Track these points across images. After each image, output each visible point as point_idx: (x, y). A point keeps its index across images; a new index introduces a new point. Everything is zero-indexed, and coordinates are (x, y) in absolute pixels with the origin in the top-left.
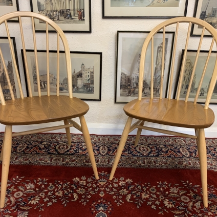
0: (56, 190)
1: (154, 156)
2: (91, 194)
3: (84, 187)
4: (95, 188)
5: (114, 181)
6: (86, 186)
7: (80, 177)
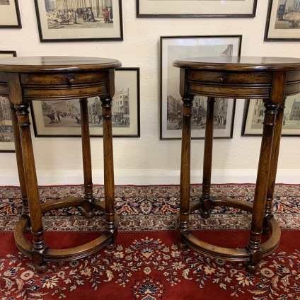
0: (81, 267)
4: (137, 262)
5: (164, 250)
6: (124, 259)
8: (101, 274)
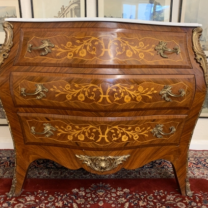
0: (56, 201)
1: (148, 167)
2: (90, 204)
3: (84, 197)
4: (94, 198)
5: (112, 191)
6: (85, 196)
7: (79, 188)
8: (69, 205)
